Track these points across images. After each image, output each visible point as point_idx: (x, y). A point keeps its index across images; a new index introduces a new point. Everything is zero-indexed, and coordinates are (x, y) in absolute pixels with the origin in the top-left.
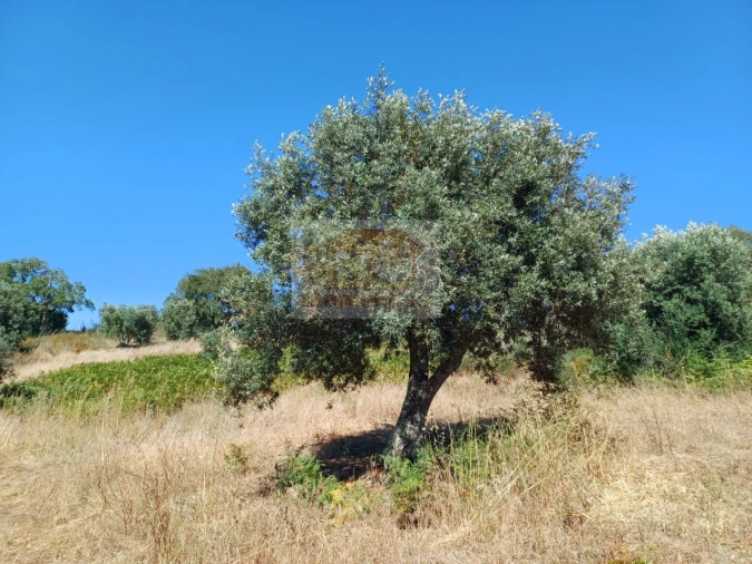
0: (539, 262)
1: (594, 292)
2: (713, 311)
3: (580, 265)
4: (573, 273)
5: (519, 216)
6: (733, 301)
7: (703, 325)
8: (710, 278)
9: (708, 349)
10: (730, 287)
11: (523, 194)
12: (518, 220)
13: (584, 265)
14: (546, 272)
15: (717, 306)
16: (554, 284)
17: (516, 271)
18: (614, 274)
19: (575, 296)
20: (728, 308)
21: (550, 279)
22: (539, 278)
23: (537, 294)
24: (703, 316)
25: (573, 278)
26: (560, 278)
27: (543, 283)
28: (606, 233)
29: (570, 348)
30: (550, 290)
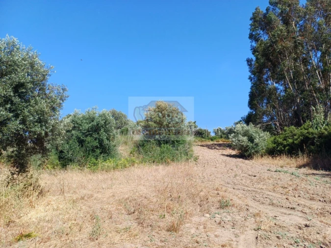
0: (21, 117)
1: (43, 132)
2: (101, 142)
3: (40, 121)
4: (36, 124)
5: (15, 96)
6: (108, 139)
7: (97, 147)
8: (102, 130)
9: (97, 156)
10: (108, 134)
11: (18, 88)
12: (14, 98)
13: (41, 121)
14: (23, 122)
15: (102, 140)
16: (27, 127)
17: (9, 119)
18: (53, 127)
19: (35, 133)
20: (106, 142)
21: (25, 125)
22: (19, 123)
23: (17, 130)
24: (97, 144)
25: (36, 125)
26: (30, 125)
27: (21, 126)
28: (54, 109)
29: (34, 154)
30: (24, 129)
